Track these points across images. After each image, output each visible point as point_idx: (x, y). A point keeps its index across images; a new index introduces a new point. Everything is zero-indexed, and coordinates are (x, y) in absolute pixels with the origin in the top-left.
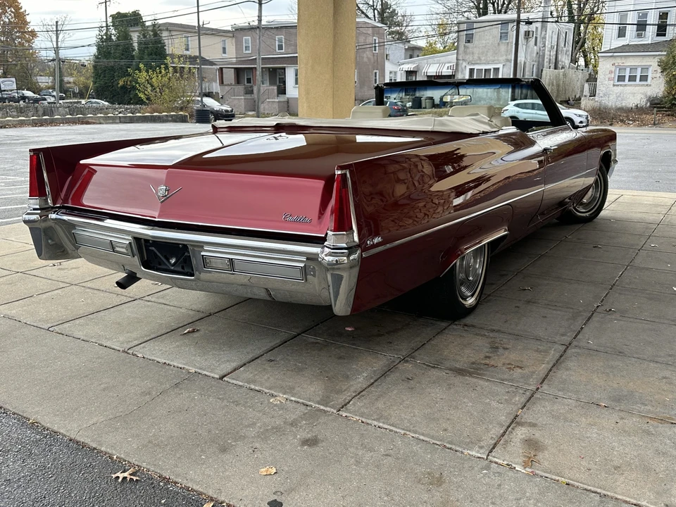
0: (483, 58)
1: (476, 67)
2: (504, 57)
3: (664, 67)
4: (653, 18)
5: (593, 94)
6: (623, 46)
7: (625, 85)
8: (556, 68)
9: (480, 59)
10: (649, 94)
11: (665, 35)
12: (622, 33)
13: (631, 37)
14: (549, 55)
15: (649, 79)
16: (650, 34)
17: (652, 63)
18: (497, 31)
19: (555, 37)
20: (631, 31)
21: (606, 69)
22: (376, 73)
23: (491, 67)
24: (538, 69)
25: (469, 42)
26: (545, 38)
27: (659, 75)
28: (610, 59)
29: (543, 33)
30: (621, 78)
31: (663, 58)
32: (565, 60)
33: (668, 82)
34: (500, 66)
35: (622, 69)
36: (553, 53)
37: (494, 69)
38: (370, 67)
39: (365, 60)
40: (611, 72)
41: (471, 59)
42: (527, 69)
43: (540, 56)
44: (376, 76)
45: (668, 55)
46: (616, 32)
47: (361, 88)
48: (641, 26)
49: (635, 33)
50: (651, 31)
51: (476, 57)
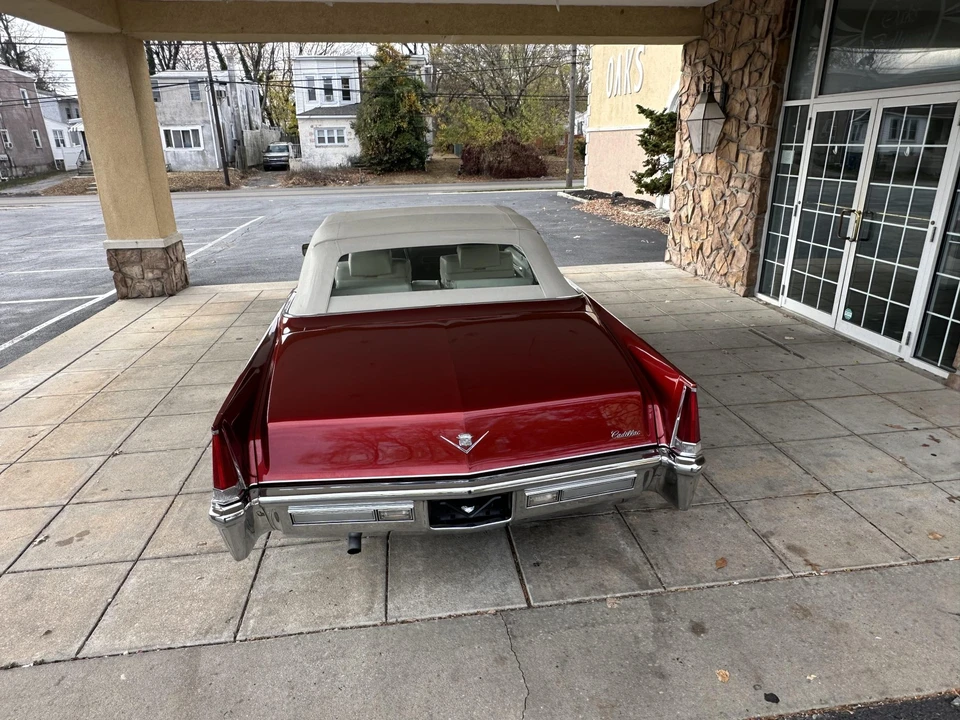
0: (177, 119)
1: (172, 129)
2: (201, 118)
3: (358, 130)
4: (337, 85)
5: (298, 154)
6: (316, 108)
7: (327, 146)
8: (251, 129)
9: (173, 119)
10: (348, 154)
11: (349, 99)
12: (312, 96)
13: (321, 100)
14: (243, 114)
15: (346, 140)
16: (338, 99)
17: (345, 125)
18: (186, 90)
19: (244, 97)
20: (320, 94)
21: (305, 130)
22: (35, 133)
23: (189, 128)
24: (236, 129)
25: (156, 100)
26: (236, 97)
27: (353, 136)
28: (308, 122)
29: (234, 92)
30: (321, 140)
31: (353, 121)
32: (257, 119)
33: (363, 144)
34: (198, 127)
35: (321, 131)
36: (246, 113)
37: (193, 131)
38: (25, 125)
39: (16, 117)
40: (311, 134)
41: (163, 120)
42: (227, 131)
43: (236, 117)
44: (36, 137)
45: (358, 118)
46: (306, 96)
47: (19, 151)
48: (328, 90)
49: (324, 97)
50: (337, 95)
51: (168, 117)
